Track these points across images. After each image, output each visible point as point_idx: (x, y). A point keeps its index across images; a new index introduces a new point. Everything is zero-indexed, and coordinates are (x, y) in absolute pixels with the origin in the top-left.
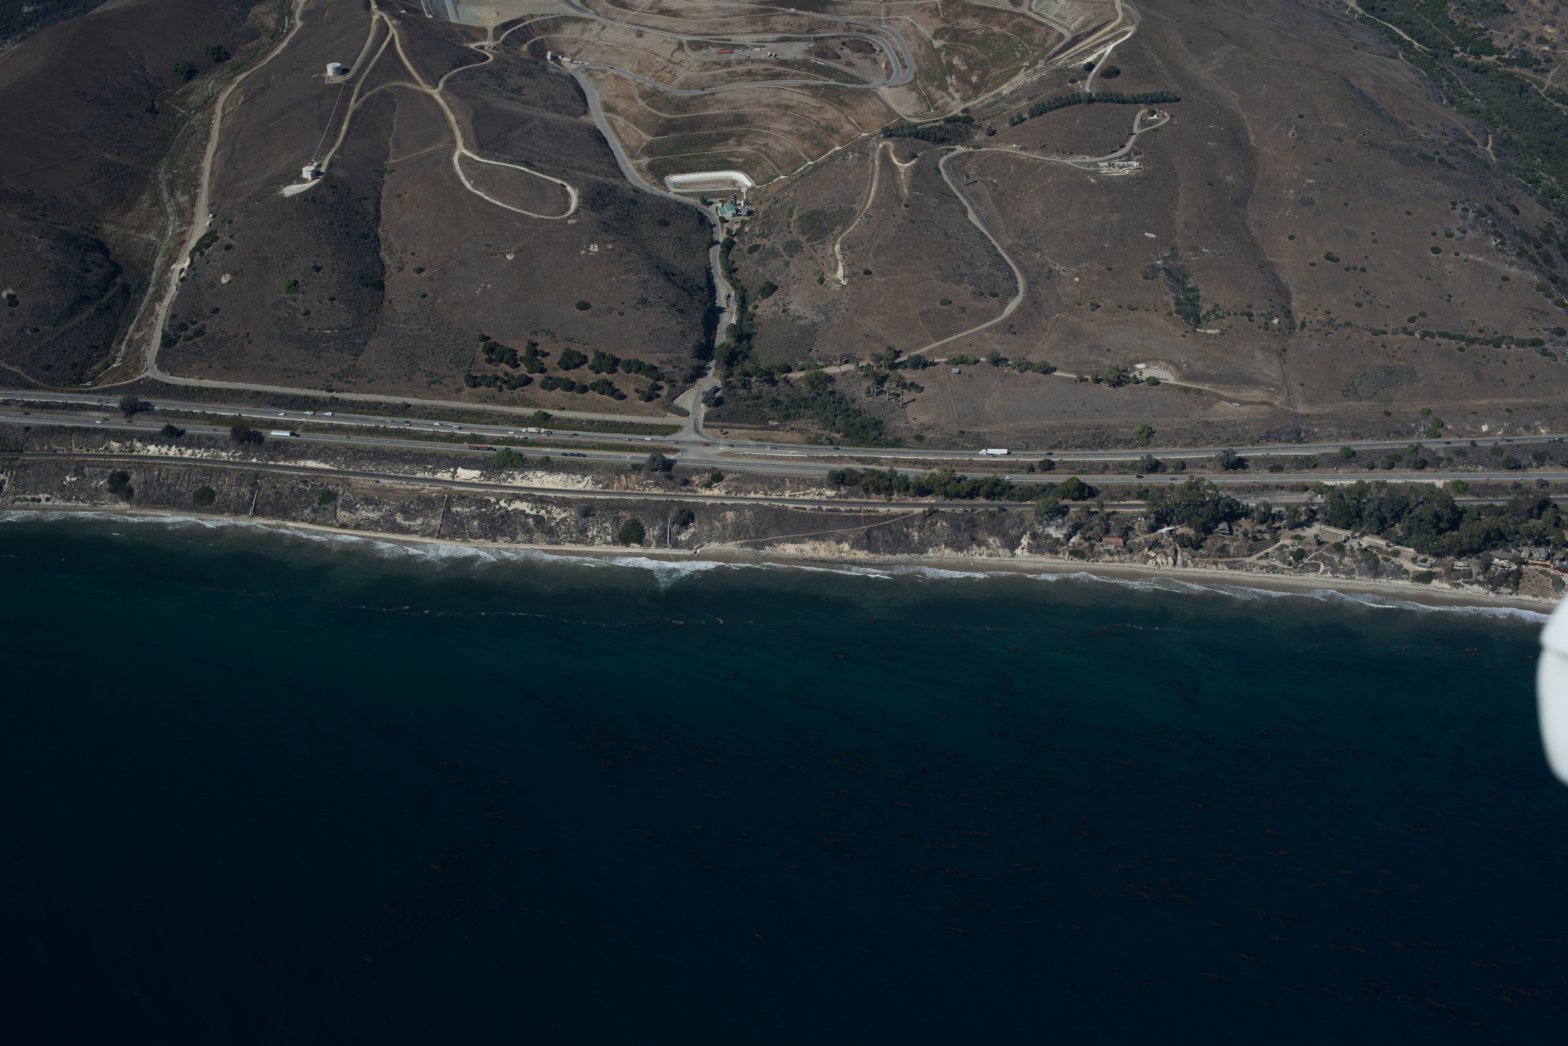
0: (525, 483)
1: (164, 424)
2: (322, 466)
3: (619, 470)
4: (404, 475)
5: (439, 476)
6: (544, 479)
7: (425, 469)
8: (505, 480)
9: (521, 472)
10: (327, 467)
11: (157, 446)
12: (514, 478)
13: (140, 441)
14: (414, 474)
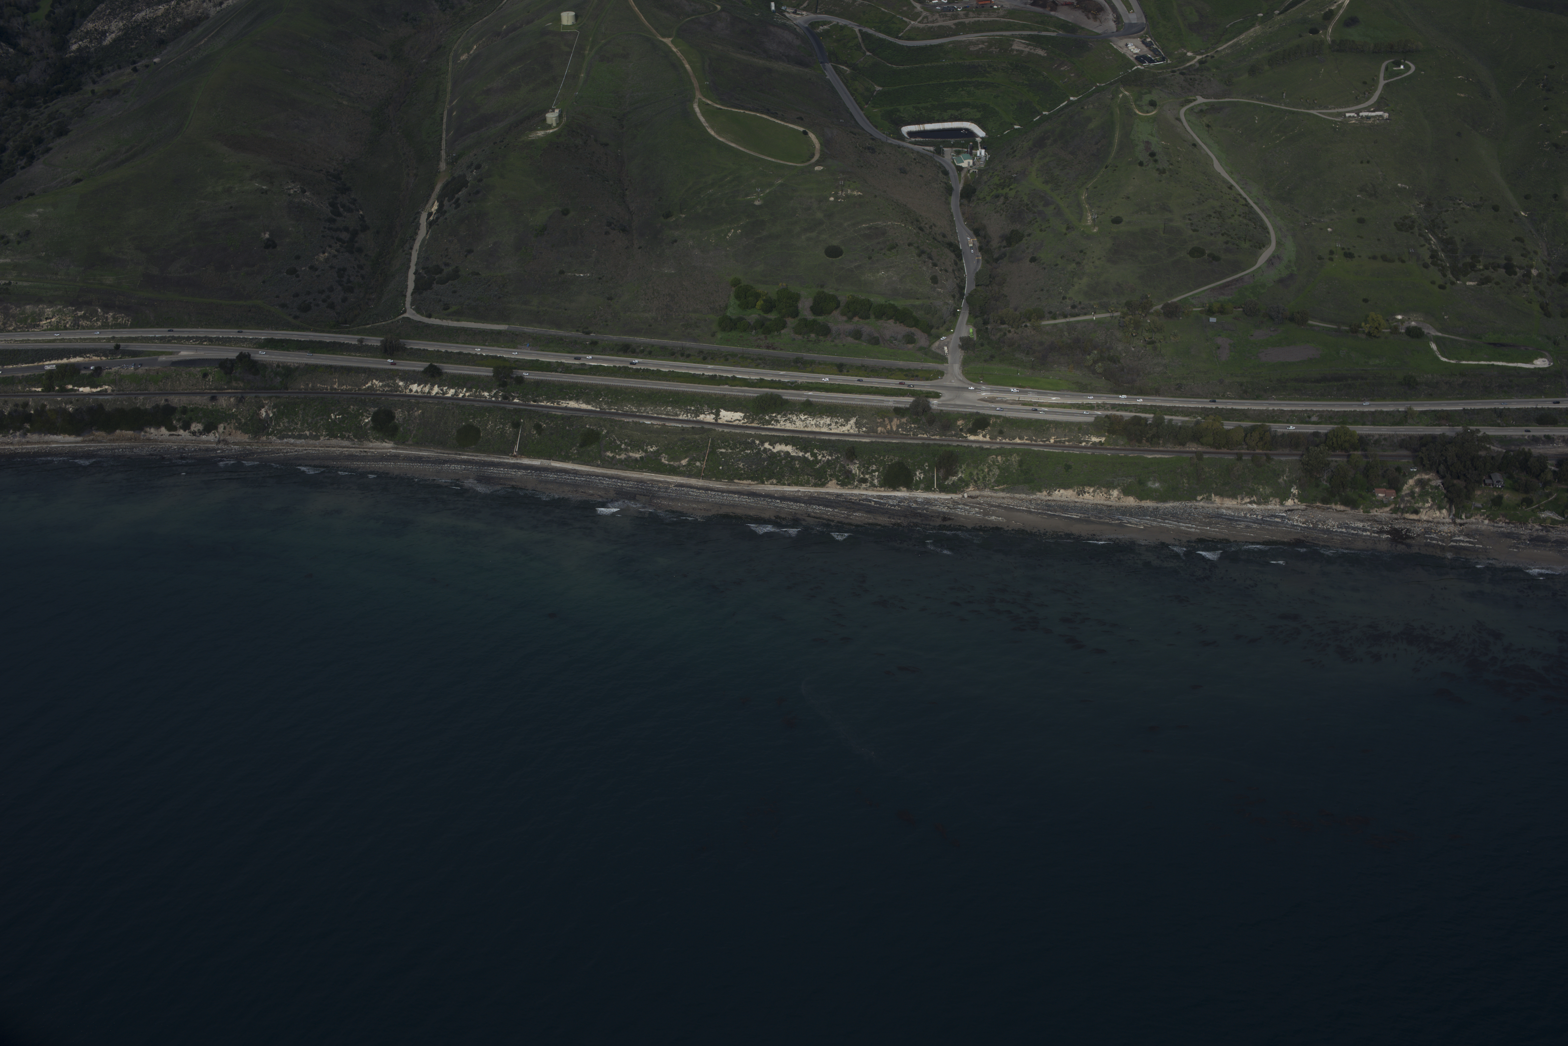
0: (789, 426)
1: (427, 364)
2: (584, 406)
3: (883, 413)
4: (666, 417)
5: (702, 417)
6: (808, 422)
7: (687, 412)
8: (769, 423)
9: (785, 415)
10: (590, 407)
11: (419, 385)
12: (777, 421)
13: (402, 380)
14: (677, 415)
